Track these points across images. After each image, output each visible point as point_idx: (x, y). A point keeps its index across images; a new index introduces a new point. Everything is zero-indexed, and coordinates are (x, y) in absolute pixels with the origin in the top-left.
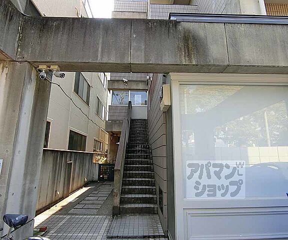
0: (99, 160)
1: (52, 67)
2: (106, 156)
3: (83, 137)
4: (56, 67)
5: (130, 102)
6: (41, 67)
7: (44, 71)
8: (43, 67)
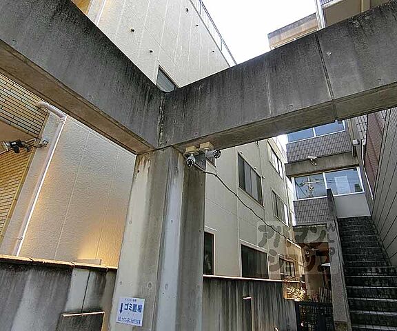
0: (293, 294)
1: (202, 146)
2: (304, 287)
3: (262, 255)
4: (208, 144)
5: (329, 191)
6: (188, 150)
7: (192, 155)
8: (191, 149)
